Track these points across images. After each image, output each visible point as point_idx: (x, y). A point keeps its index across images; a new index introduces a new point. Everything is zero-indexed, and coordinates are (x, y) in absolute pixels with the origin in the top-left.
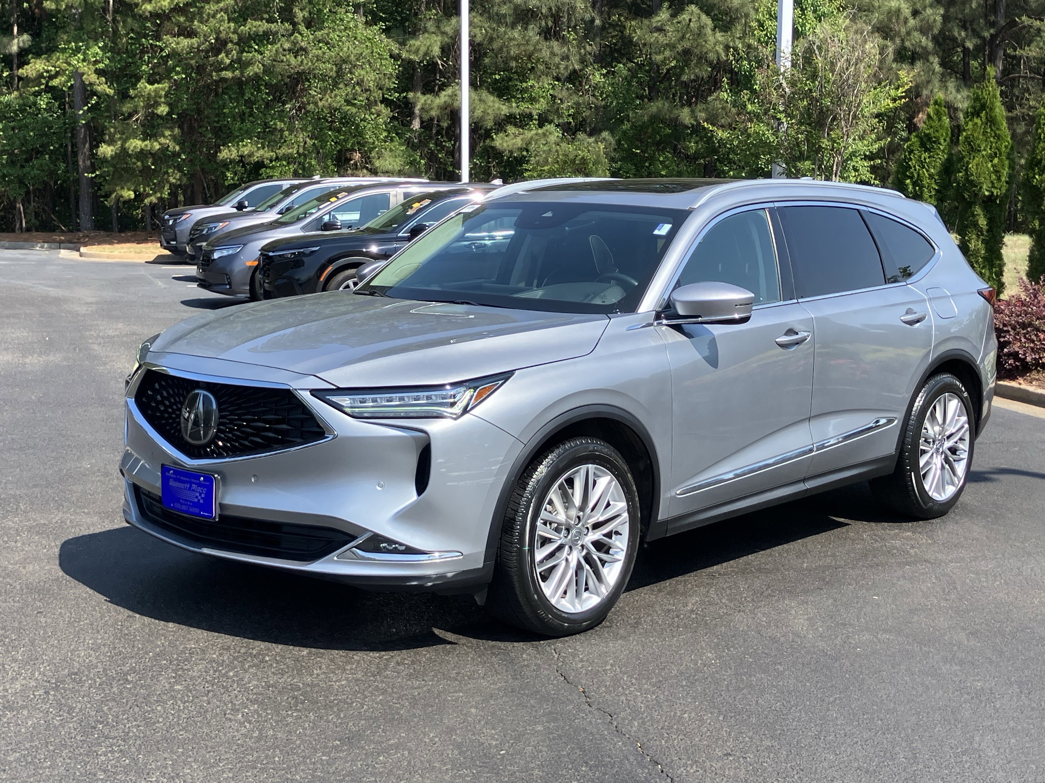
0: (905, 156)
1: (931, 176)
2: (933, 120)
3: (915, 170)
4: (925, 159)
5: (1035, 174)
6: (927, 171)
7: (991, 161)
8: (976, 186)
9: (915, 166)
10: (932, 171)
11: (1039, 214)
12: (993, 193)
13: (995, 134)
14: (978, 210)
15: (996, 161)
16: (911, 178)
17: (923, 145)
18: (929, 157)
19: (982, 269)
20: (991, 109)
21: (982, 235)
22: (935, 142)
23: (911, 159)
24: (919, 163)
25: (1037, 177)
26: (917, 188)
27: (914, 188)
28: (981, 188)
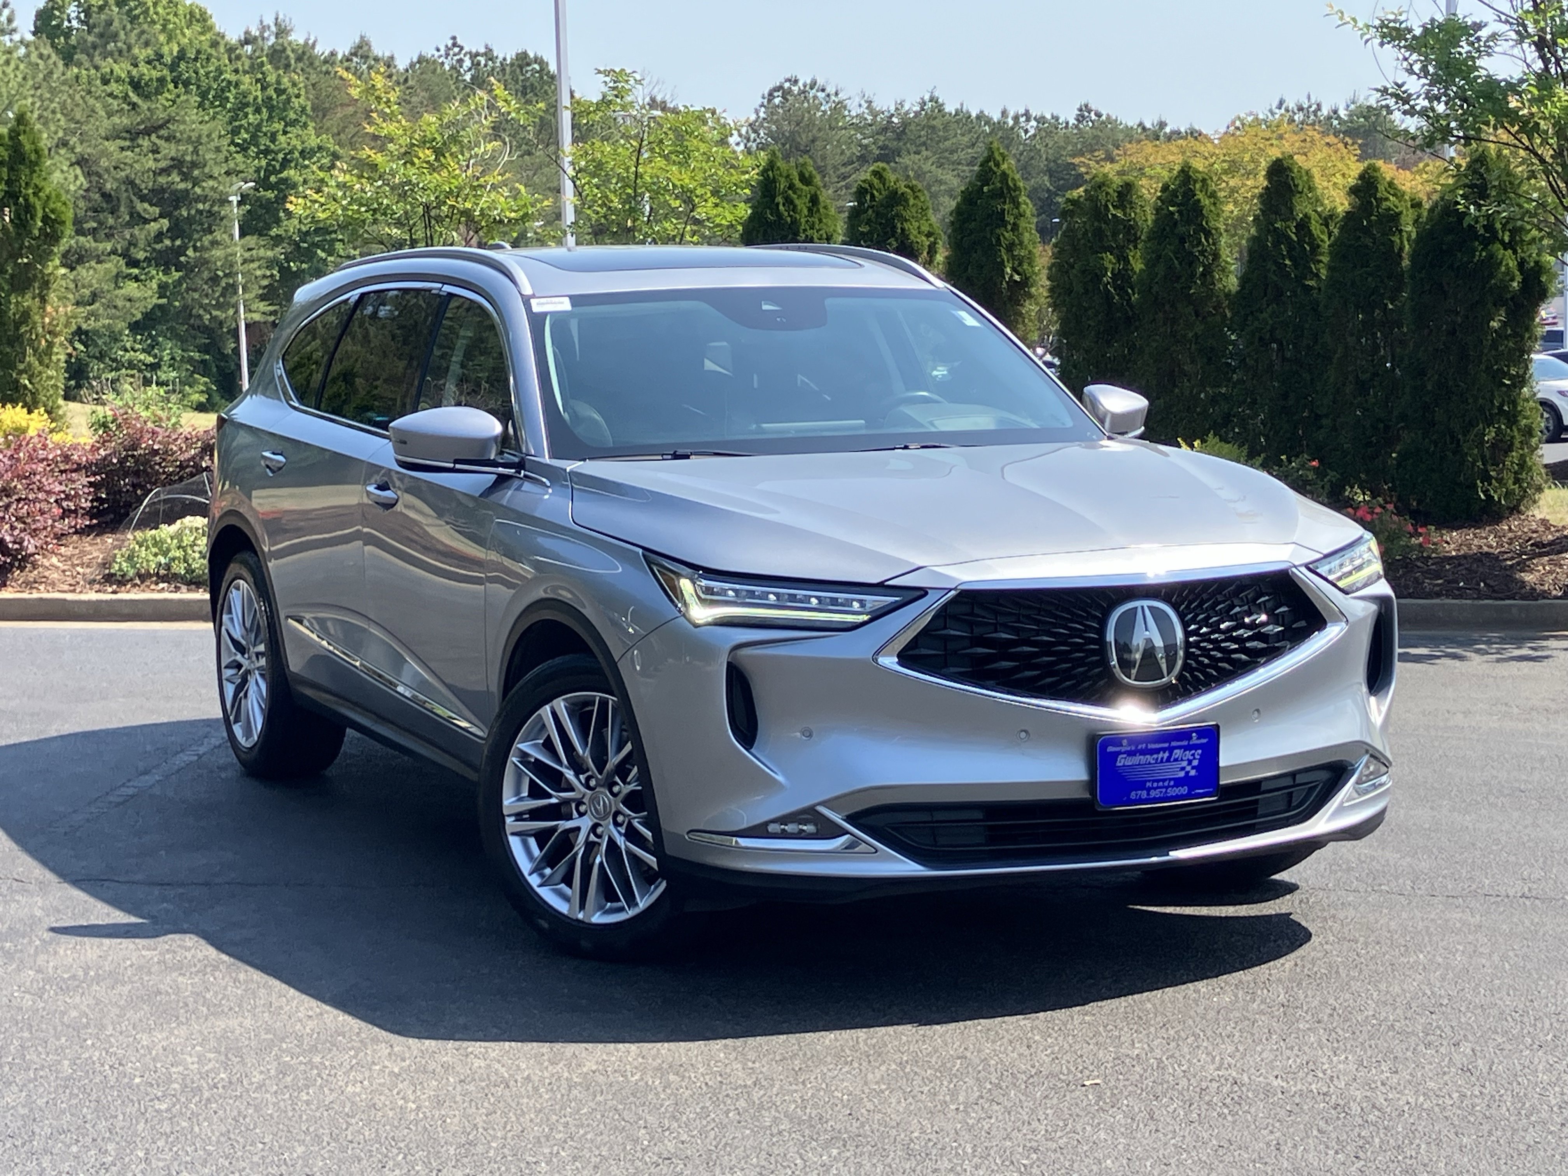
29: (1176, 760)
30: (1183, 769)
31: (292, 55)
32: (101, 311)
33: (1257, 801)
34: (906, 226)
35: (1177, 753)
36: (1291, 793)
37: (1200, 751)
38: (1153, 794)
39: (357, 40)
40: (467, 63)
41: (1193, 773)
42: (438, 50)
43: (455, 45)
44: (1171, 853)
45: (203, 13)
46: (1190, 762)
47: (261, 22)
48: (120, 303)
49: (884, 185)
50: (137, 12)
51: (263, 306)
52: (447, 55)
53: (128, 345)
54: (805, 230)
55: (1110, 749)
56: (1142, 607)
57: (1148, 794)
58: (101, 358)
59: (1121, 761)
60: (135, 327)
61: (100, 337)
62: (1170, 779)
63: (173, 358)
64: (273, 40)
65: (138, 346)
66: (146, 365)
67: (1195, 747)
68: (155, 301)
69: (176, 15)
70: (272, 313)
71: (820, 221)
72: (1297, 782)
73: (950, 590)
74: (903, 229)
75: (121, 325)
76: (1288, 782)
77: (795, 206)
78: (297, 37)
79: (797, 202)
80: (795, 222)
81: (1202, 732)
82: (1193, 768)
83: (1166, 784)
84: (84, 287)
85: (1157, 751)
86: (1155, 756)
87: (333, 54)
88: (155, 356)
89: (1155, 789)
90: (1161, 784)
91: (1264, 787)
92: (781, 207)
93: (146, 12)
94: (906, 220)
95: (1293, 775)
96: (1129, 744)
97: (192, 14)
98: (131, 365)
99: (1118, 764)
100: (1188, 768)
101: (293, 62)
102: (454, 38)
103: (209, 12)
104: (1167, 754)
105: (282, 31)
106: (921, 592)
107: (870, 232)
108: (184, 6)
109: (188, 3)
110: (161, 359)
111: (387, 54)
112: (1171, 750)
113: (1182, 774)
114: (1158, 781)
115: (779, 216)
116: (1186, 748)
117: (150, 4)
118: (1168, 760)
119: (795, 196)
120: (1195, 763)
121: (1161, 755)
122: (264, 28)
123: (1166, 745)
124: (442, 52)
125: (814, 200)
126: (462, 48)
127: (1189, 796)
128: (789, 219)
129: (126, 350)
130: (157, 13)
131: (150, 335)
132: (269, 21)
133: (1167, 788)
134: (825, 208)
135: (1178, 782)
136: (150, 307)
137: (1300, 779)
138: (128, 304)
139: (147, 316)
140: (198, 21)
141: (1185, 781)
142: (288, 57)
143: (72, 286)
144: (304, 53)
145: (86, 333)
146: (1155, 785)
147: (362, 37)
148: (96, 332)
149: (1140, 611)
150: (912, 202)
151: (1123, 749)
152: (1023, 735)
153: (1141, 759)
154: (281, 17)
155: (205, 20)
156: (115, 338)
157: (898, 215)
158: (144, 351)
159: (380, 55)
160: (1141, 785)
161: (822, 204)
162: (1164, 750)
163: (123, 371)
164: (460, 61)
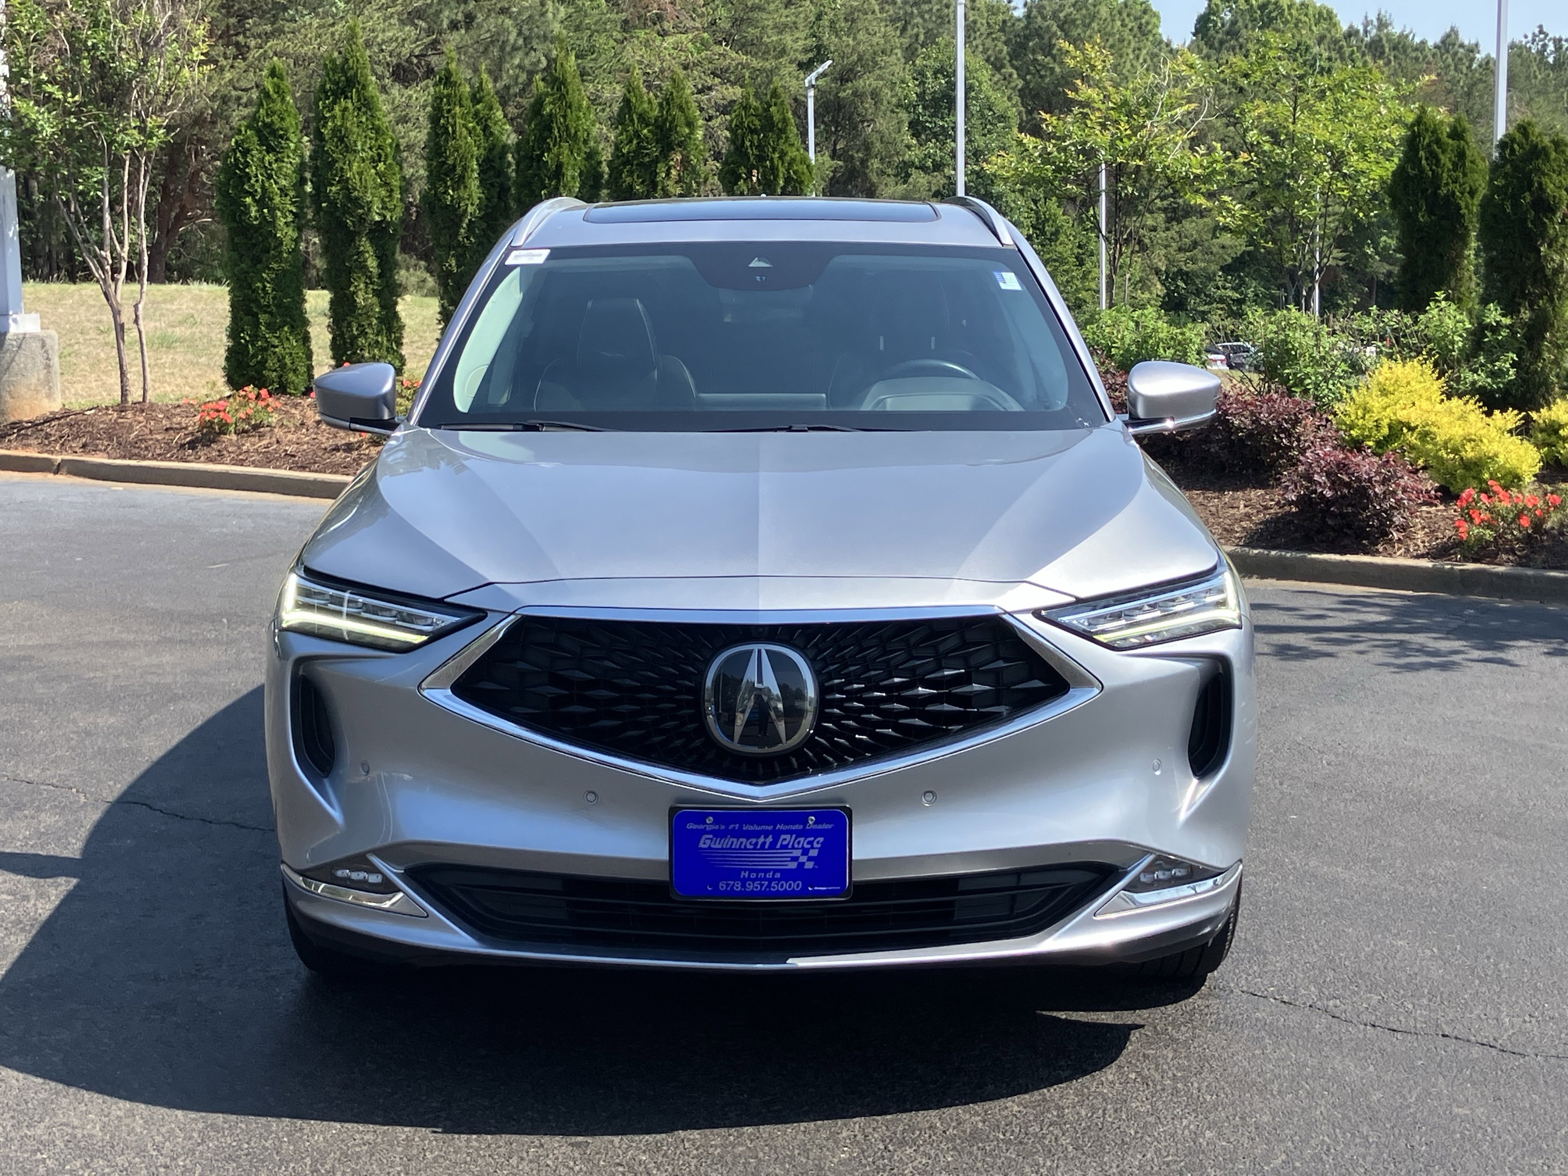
0: (236, 159)
1: (283, 191)
2: (274, 101)
3: (257, 181)
4: (270, 163)
5: (446, 187)
6: (276, 183)
7: (375, 168)
8: (362, 207)
9: (256, 176)
10: (284, 182)
11: (454, 249)
12: (385, 217)
13: (373, 124)
14: (365, 245)
15: (381, 166)
16: (252, 195)
17: (263, 141)
18: (276, 161)
19: (377, 335)
20: (364, 87)
21: (372, 283)
22: (281, 137)
23: (247, 165)
24: (263, 171)
25: (451, 192)
26: (265, 211)
27: (260, 211)
28: (369, 209)
29: (784, 847)
30: (794, 859)
31: (1387, 45)
32: (1200, 256)
33: (951, 904)
34: (1544, 180)
35: (786, 839)
36: (1014, 897)
37: (821, 839)
38: (750, 887)
39: (1448, 30)
40: (1551, 47)
41: (809, 865)
42: (1526, 37)
43: (1541, 32)
44: (790, 961)
45: (1330, 13)
46: (805, 852)
47: (1366, 18)
48: (1215, 250)
49: (1527, 139)
50: (1274, 14)
51: (1337, 253)
52: (1534, 41)
53: (1220, 284)
54: (1447, 184)
55: (691, 826)
56: (759, 651)
57: (743, 886)
58: (1198, 293)
59: (704, 843)
60: (1227, 269)
61: (1198, 277)
62: (775, 871)
63: (1257, 295)
64: (1374, 32)
65: (1228, 285)
66: (1233, 300)
67: (815, 833)
68: (1244, 248)
69: (1306, 15)
70: (1342, 259)
71: (1465, 175)
72: (1022, 884)
73: (510, 614)
74: (1540, 184)
75: (1214, 267)
76: (1011, 881)
77: (1438, 161)
78: (1396, 30)
79: (1442, 157)
80: (1436, 177)
81: (824, 815)
82: (810, 859)
83: (769, 875)
84: (1186, 237)
85: (757, 834)
86: (754, 840)
87: (1423, 43)
88: (1241, 293)
89: (754, 880)
90: (762, 875)
91: (962, 886)
92: (1424, 162)
93: (1282, 14)
94: (1544, 174)
95: (1018, 873)
96: (715, 822)
97: (1320, 14)
98: (1221, 300)
99: (701, 845)
100: (803, 859)
101: (1387, 50)
102: (1541, 27)
103: (1335, 12)
104: (770, 839)
105: (1382, 24)
106: (478, 615)
107: (1505, 186)
108: (1315, 7)
109: (1318, 5)
110: (1246, 296)
111: (1473, 42)
112: (777, 835)
113: (793, 865)
114: (758, 871)
115: (1422, 171)
116: (799, 833)
117: (1286, 7)
118: (773, 846)
119: (1439, 151)
120: (814, 853)
121: (761, 840)
122: (1367, 23)
123: (770, 828)
124: (1530, 38)
125: (1461, 155)
126: (1546, 35)
127: (803, 893)
128: (1430, 173)
129: (1218, 288)
130: (1291, 14)
131: (1239, 276)
132: (1373, 17)
133: (770, 881)
134: (1473, 162)
135: (787, 875)
136: (1239, 253)
137: (1026, 880)
138: (1221, 251)
139: (1235, 260)
140: (1325, 19)
141: (799, 873)
142: (1383, 46)
143: (1176, 236)
144: (1399, 43)
145: (1187, 273)
146: (753, 876)
147: (1452, 29)
148: (1195, 274)
149: (755, 656)
150: (1553, 155)
151: (708, 828)
152: (591, 797)
153: (736, 842)
154: (1383, 13)
155: (1331, 19)
156: (1210, 278)
157: (1538, 170)
158: (1233, 289)
159: (1466, 43)
160: (734, 874)
161: (1469, 158)
162: (766, 834)
163: (1215, 305)
164: (1545, 46)
